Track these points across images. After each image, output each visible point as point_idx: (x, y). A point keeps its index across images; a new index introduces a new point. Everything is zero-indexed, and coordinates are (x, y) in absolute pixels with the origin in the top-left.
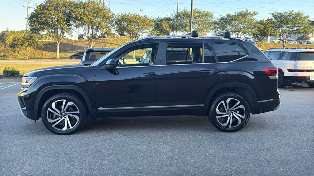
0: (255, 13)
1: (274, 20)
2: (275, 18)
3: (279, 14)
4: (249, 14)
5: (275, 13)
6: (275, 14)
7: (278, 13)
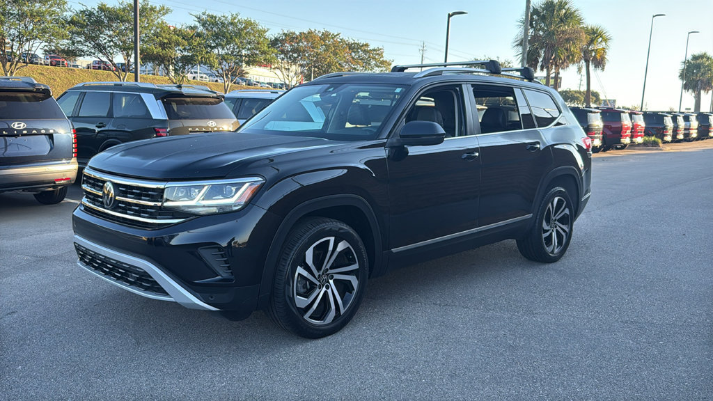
0: (164, 11)
1: (201, 29)
2: (203, 25)
3: (212, 17)
4: (152, 9)
5: (204, 14)
6: (204, 16)
7: (209, 15)
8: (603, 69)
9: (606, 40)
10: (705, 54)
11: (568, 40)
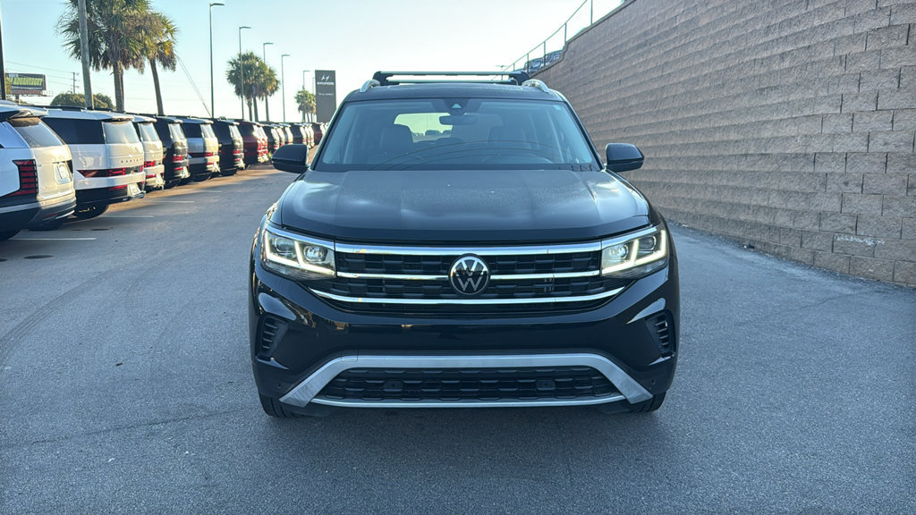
8: (174, 69)
9: (172, 32)
10: (252, 53)
11: (138, 29)
